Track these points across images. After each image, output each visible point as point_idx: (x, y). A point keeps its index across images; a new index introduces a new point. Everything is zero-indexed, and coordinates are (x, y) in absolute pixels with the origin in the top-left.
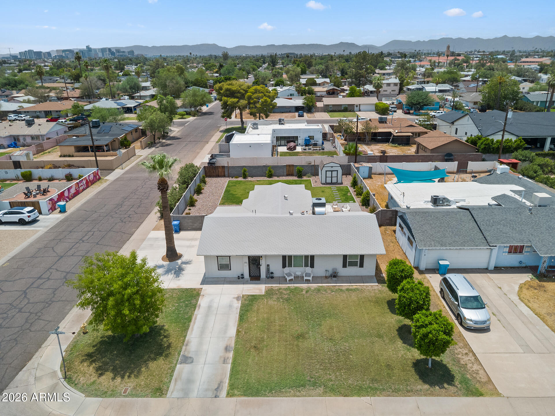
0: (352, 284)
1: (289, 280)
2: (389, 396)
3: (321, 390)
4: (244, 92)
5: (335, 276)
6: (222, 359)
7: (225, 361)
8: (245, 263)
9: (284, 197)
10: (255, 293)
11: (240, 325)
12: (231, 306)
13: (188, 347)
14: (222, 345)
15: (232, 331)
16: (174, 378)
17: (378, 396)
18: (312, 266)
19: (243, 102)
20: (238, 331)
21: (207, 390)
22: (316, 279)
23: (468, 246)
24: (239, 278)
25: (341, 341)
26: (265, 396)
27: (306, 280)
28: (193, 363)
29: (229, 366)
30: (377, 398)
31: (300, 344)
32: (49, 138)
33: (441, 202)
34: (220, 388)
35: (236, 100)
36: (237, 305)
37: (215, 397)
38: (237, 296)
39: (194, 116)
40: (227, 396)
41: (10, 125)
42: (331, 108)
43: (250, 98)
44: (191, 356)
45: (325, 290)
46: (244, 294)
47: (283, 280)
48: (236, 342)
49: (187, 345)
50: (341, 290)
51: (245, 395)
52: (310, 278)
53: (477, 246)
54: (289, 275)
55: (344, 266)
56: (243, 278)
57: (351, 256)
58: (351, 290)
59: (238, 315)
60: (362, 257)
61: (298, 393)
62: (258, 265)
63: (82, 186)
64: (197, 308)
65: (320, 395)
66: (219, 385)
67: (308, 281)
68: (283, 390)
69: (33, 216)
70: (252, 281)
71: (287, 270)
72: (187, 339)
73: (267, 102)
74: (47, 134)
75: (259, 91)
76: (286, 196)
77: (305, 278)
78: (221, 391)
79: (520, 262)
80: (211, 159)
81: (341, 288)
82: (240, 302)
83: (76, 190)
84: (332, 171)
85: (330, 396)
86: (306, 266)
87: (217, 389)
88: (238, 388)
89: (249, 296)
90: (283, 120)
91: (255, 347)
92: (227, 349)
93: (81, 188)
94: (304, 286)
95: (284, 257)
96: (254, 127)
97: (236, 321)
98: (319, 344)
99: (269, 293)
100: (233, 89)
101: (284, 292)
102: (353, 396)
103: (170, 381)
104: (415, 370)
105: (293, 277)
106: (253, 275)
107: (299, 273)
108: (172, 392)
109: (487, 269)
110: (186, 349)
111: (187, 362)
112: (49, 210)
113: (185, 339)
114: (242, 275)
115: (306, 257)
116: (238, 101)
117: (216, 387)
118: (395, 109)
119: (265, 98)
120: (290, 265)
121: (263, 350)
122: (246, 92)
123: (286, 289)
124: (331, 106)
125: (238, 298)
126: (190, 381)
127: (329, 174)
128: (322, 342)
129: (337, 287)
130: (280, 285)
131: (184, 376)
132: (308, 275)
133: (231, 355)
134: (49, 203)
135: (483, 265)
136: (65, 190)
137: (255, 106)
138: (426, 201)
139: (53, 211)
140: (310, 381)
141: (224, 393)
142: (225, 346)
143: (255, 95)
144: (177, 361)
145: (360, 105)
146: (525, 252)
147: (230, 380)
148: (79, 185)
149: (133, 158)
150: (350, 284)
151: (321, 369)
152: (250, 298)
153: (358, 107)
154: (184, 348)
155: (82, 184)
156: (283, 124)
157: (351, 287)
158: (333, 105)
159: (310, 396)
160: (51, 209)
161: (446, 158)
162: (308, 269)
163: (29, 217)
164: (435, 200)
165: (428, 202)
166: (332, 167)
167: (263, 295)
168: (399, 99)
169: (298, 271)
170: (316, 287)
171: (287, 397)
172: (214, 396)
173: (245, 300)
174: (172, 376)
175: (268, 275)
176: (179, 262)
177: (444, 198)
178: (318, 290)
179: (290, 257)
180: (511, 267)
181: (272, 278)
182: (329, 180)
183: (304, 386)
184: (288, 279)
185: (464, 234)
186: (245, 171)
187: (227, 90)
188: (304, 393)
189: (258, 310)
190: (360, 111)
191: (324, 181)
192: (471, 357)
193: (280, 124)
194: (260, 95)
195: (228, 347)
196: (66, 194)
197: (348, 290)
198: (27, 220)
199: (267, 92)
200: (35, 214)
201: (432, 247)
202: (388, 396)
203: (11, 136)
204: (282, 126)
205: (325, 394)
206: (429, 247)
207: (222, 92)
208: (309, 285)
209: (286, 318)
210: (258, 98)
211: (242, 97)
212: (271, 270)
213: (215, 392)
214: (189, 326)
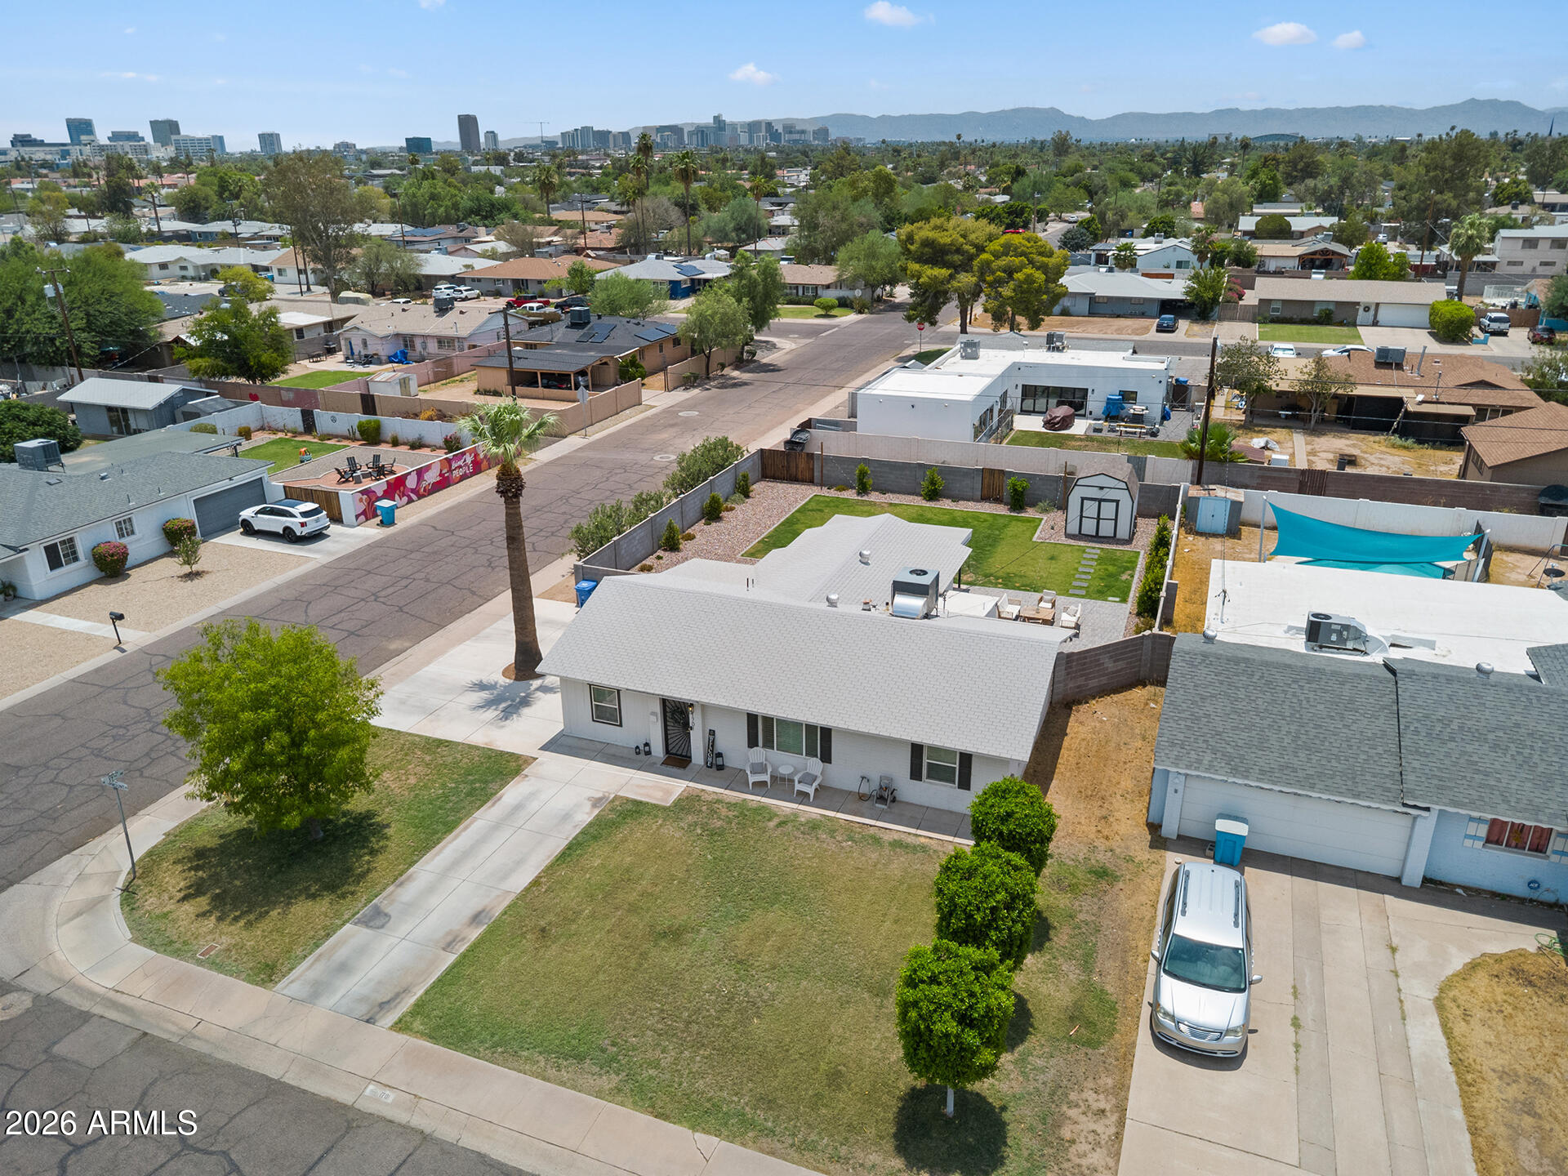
0: (919, 832)
1: (754, 783)
2: (772, 1153)
3: (609, 1081)
4: (973, 251)
5: (881, 799)
6: (449, 938)
7: (448, 947)
8: (653, 713)
9: (861, 554)
10: (649, 796)
11: (550, 869)
12: (566, 817)
13: (400, 890)
14: (475, 905)
15: (521, 880)
16: (318, 951)
17: (743, 1145)
18: (826, 758)
19: (966, 279)
20: (536, 882)
21: (362, 999)
22: (826, 795)
23: (1326, 790)
24: (637, 750)
25: (766, 974)
26: (474, 1053)
27: (800, 793)
28: (382, 930)
29: (451, 958)
30: (735, 1147)
31: (654, 952)
32: (474, 346)
33: (1334, 637)
34: (393, 1004)
35: (944, 272)
36: (585, 817)
37: (367, 1021)
38: (600, 795)
39: (860, 312)
40: (392, 1028)
41: (404, 310)
42: (1277, 310)
43: (986, 268)
44: (390, 913)
45: (832, 833)
46: (621, 794)
47: (737, 780)
48: (510, 908)
49: (401, 884)
50: (877, 841)
51: (432, 1037)
52: (811, 790)
53: (1357, 796)
54: (759, 768)
55: (916, 774)
56: (648, 753)
57: (935, 750)
58: (907, 846)
59: (567, 842)
60: (966, 759)
61: (552, 1072)
62: (686, 726)
63: (460, 467)
64: (489, 804)
65: (599, 1094)
66: (397, 995)
67: (803, 797)
68: (525, 1053)
69: (313, 525)
70: (663, 767)
71: (759, 754)
72: (412, 870)
73: (1034, 282)
74: (471, 335)
75: (1015, 249)
76: (865, 552)
77: (798, 787)
78: (390, 1009)
79: (1533, 884)
80: (797, 432)
81: (880, 834)
82: (596, 812)
83: (441, 475)
84: (1100, 501)
85: (622, 1104)
86: (811, 753)
87: (382, 1005)
88: (428, 1016)
89: (628, 800)
90: (1060, 338)
91: (543, 930)
92: (476, 919)
93: (456, 474)
94: (787, 807)
95: (752, 719)
96: (965, 351)
97: (549, 857)
98: (701, 966)
99: (685, 805)
100: (942, 241)
101: (724, 812)
102: (678, 1122)
103: (305, 957)
104: (901, 1109)
105: (766, 778)
106: (674, 751)
107: (785, 771)
108: (292, 982)
109: (1398, 880)
110: (392, 892)
111: (372, 924)
112: (357, 517)
113: (408, 869)
114: (647, 744)
115: (811, 729)
116: (951, 277)
117: (385, 1000)
118: (1504, 326)
119: (1028, 270)
120: (768, 744)
121: (553, 943)
122: (981, 249)
123: (731, 806)
124: (1279, 306)
125: (596, 802)
126: (344, 969)
127: (1091, 509)
128: (713, 965)
129: (872, 831)
130: (727, 792)
132: (808, 779)
133: (474, 934)
134: (361, 500)
135: (1386, 865)
136: (409, 473)
137: (997, 292)
138: (1290, 628)
139: (367, 519)
140: (603, 1051)
141: (392, 1018)
142: (479, 908)
143: (1003, 262)
144: (354, 915)
145: (1378, 305)
146: (1555, 852)
147: (426, 993)
148: (450, 466)
149: (627, 411)
150: (913, 831)
151: (654, 1031)
152: (629, 806)
153: (1372, 312)
154: (391, 888)
155: (461, 463)
156: (1057, 349)
157: (910, 840)
158: (1285, 302)
159: (574, 1088)
160: (364, 513)
161: (1543, 500)
162: (815, 765)
163: (303, 525)
164: (1317, 630)
165: (1298, 629)
166: (1102, 488)
167: (665, 809)
168: (1534, 292)
169: (786, 762)
170: (814, 816)
171: (520, 1071)
172: (366, 1018)
173: (612, 810)
174: (318, 947)
175: (710, 759)
176: (536, 683)
177: (1346, 627)
178: (814, 826)
179: (768, 721)
180: (1494, 895)
181: (721, 768)
182: (1089, 527)
183: (580, 1058)
184: (752, 779)
185: (1335, 751)
186: (863, 474)
187: (927, 243)
188: (566, 1077)
189: (624, 840)
190: (1375, 324)
191: (1073, 528)
192: (1105, 1127)
193: (1049, 349)
194: (1017, 260)
195: (484, 914)
196: (411, 483)
197: (897, 844)
198: (299, 531)
199: (1041, 254)
200: (317, 521)
201: (1197, 769)
202: (768, 1153)
203: (397, 335)
204: (1056, 354)
205: (614, 1094)
206: (1188, 767)
207: (912, 248)
208: (802, 807)
209: (673, 878)
210: (1010, 272)
211: (965, 266)
212: (720, 746)
213: (377, 1009)
214: (439, 841)
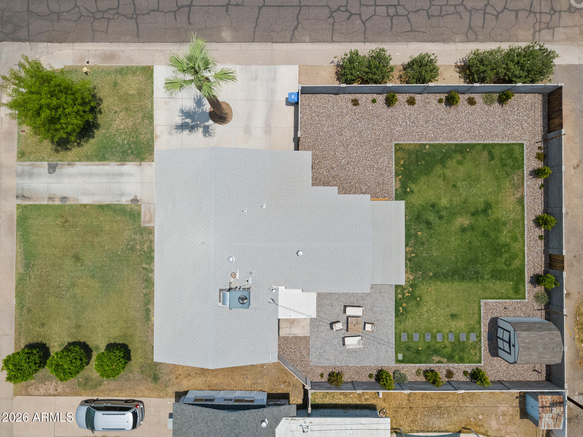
3: (21, 270)
6: (53, 196)
7: (50, 198)
11: (92, 206)
12: (122, 195)
13: (67, 166)
14: (69, 194)
15: (85, 200)
16: (35, 163)
20: (85, 206)
21: (23, 189)
25: (72, 292)
26: (17, 231)
28: (48, 174)
29: (45, 202)
30: (14, 309)
31: (68, 258)
36: (125, 200)
37: (17, 196)
38: (139, 198)
40: (17, 204)
44: (56, 172)
46: (143, 206)
48: (71, 206)
49: (69, 165)
51: (18, 217)
59: (109, 203)
61: (19, 254)
64: (119, 163)
65: (17, 269)
66: (27, 197)
68: (22, 244)
72: (77, 163)
78: (22, 199)
82: (129, 203)
84: (510, 343)
85: (16, 276)
87: (23, 196)
88: (23, 211)
89: (139, 210)
91: (66, 221)
92: (64, 199)
97: (99, 202)
98: (68, 274)
99: (145, 231)
102: (16, 292)
103: (31, 161)
108: (21, 165)
111: (50, 169)
113: (77, 161)
117: (25, 196)
125: (134, 200)
126: (31, 175)
127: (506, 336)
131: (36, 170)
133: (57, 202)
141: (20, 202)
142: (67, 196)
144: (51, 161)
152: (136, 212)
154: (67, 163)
159: (16, 263)
166: (514, 346)
167: (140, 225)
173: (132, 208)
176: (209, 122)
188: (19, 259)
189: (116, 221)
195: (66, 199)
213: (21, 196)
